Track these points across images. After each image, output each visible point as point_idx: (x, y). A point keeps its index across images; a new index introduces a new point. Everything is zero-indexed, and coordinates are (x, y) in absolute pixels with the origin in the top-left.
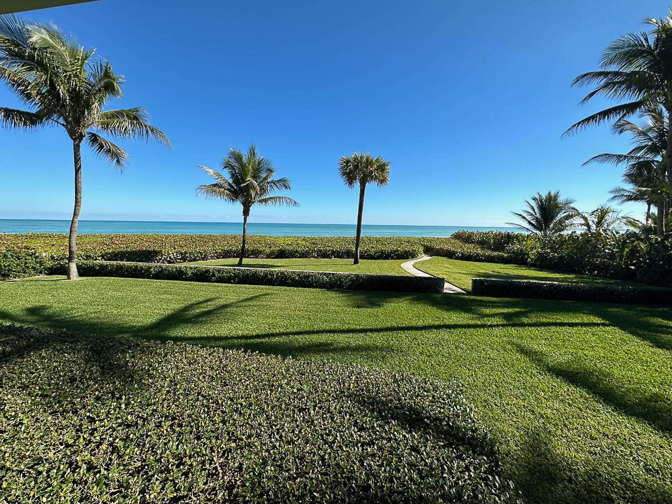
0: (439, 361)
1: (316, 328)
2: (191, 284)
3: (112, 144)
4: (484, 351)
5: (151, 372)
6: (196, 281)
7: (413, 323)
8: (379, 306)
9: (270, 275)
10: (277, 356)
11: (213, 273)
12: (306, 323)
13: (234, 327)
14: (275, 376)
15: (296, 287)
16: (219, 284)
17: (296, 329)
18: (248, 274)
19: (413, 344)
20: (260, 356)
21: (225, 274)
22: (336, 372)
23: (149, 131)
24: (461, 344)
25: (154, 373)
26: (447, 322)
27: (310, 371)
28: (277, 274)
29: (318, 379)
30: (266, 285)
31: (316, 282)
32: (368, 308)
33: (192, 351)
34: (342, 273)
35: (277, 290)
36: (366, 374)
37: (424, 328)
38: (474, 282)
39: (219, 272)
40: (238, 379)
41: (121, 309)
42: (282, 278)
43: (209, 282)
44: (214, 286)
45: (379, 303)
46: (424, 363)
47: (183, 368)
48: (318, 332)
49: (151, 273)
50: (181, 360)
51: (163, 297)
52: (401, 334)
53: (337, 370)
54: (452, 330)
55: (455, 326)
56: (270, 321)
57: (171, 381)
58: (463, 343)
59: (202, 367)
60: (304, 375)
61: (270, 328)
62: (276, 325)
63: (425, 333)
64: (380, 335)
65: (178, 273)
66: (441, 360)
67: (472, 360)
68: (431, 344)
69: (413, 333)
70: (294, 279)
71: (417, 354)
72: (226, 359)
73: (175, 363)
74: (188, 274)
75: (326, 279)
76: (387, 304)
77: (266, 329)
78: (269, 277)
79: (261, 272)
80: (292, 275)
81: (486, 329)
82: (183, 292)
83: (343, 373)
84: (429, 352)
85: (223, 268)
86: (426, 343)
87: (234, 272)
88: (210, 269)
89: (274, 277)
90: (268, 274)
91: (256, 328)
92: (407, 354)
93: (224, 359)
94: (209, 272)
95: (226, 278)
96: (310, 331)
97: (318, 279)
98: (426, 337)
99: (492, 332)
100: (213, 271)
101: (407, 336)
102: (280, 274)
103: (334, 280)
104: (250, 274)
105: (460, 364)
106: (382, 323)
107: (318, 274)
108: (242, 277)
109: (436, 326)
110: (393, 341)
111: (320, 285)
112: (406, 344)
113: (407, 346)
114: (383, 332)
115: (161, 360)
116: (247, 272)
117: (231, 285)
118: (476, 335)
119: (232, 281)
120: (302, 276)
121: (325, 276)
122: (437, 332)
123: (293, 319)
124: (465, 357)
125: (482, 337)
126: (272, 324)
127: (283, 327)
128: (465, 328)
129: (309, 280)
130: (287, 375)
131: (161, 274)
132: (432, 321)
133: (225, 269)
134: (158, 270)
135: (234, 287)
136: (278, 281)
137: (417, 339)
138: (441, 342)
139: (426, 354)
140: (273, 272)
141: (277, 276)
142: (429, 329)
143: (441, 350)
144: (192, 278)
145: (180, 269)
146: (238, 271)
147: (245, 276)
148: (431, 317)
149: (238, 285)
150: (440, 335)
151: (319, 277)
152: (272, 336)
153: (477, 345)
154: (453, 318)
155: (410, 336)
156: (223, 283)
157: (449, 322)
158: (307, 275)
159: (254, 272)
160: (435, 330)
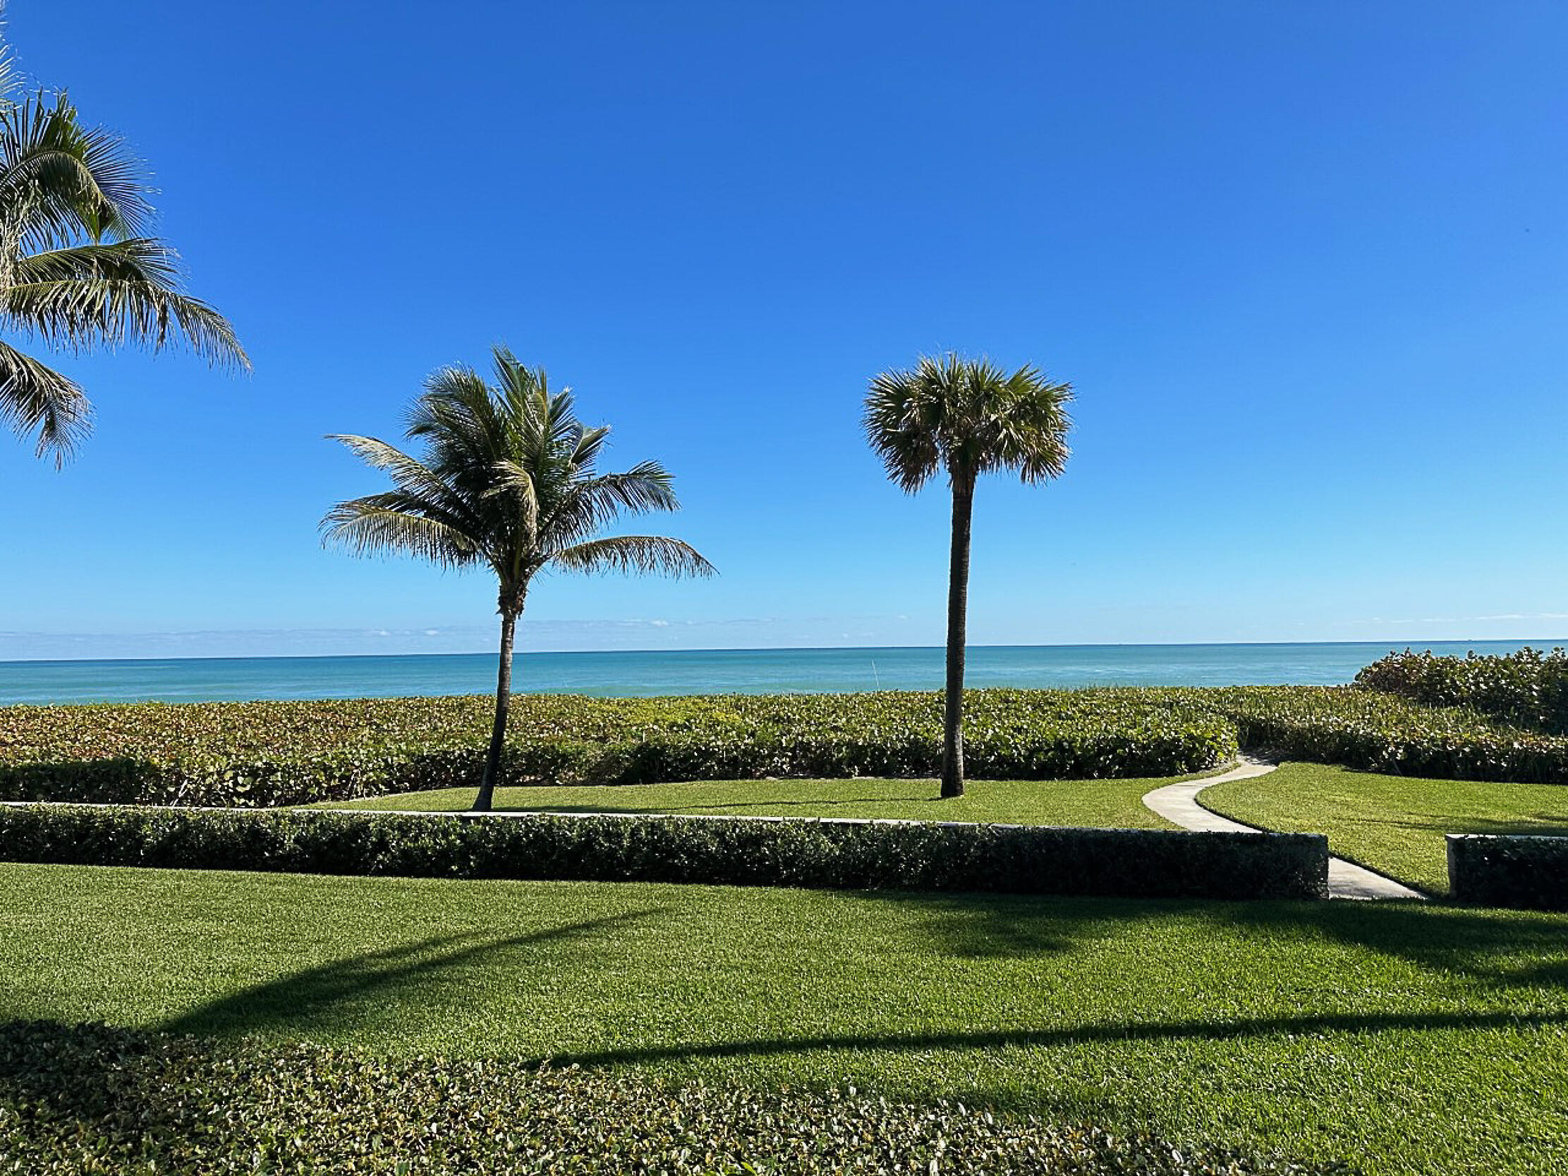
0: (1307, 1149)
1: (795, 1029)
2: (293, 882)
3: (40, 367)
4: (1500, 1110)
6: (315, 871)
7: (1198, 1010)
8: (1053, 948)
9: (608, 835)
11: (382, 836)
12: (753, 1015)
13: (471, 1031)
14: (645, 1135)
15: (710, 882)
16: (404, 880)
17: (712, 1035)
18: (518, 838)
19: (1195, 1086)
20: (588, 1079)
21: (426, 841)
22: (876, 1127)
23: (171, 314)
24: (1403, 1088)
25: (210, 1129)
26: (1342, 1007)
27: (776, 1122)
28: (634, 833)
29: (806, 1148)
30: (588, 878)
31: (789, 863)
32: (1006, 956)
34: (894, 822)
35: (632, 896)
36: (988, 1134)
37: (1245, 1028)
38: (1457, 848)
39: (404, 834)
40: (510, 1145)
41: (39, 970)
42: (654, 846)
43: (364, 872)
44: (385, 888)
45: (1051, 938)
49: (140, 842)
50: (300, 1091)
51: (191, 926)
52: (1144, 1048)
54: (1364, 1034)
55: (1377, 1022)
56: (609, 1006)
57: (272, 1155)
58: (1409, 1082)
59: (378, 1113)
60: (755, 1134)
61: (609, 1033)
62: (634, 1022)
63: (1249, 1050)
64: (1056, 1053)
65: (245, 842)
66: (1318, 1145)
67: (1450, 1145)
68: (1271, 1086)
69: (1194, 1048)
70: (699, 853)
71: (1212, 1125)
72: (461, 1089)
73: (282, 1102)
74: (282, 843)
75: (831, 850)
76: (1087, 942)
77: (594, 1036)
78: (603, 845)
79: (570, 826)
80: (694, 835)
81: (1510, 1031)
82: (264, 911)
83: (901, 1128)
84: (1263, 1116)
85: (420, 817)
86: (1249, 1081)
87: (461, 829)
88: (369, 822)
89: (621, 847)
90: (597, 832)
91: (556, 1032)
92: (1170, 1124)
93: (456, 1088)
94: (365, 833)
95: (431, 856)
96: (771, 1042)
97: (796, 847)
98: (1251, 1061)
99: (1536, 1040)
100: (380, 830)
101: (1171, 1057)
102: (647, 833)
103: (862, 852)
104: (526, 835)
105: (1394, 1161)
106: (1063, 1012)
107: (799, 827)
108: (494, 849)
109: (1292, 1021)
110: (1113, 1075)
111: (808, 873)
112: (1164, 1087)
113: (1171, 1093)
114: (1068, 1044)
115: (228, 1093)
116: (513, 827)
117: (448, 881)
118: (1468, 1054)
119: (454, 868)
120: (733, 839)
121: (826, 834)
122: (1297, 1042)
123: (699, 1001)
124: (1416, 1134)
125: (1491, 1060)
126: (618, 1016)
127: (662, 1030)
128: (1419, 1028)
129: (759, 852)
130: (691, 1133)
131: (180, 847)
132: (1276, 1001)
133: (429, 821)
134: (168, 830)
135: (463, 890)
136: (635, 863)
137: (1213, 1069)
138: (1316, 1080)
139: (1251, 1124)
140: (617, 825)
141: (633, 842)
142: (1265, 1033)
143: (1315, 1108)
144: (296, 861)
145: (255, 822)
146: (480, 827)
147: (508, 846)
148: (1270, 988)
149: (479, 882)
150: (1313, 1055)
151: (802, 842)
152: (620, 1061)
153: (1470, 1090)
154: (1368, 990)
155: (1181, 1059)
156: (418, 876)
157: (1351, 1006)
158: (753, 833)
159: (542, 825)
160: (1291, 1037)
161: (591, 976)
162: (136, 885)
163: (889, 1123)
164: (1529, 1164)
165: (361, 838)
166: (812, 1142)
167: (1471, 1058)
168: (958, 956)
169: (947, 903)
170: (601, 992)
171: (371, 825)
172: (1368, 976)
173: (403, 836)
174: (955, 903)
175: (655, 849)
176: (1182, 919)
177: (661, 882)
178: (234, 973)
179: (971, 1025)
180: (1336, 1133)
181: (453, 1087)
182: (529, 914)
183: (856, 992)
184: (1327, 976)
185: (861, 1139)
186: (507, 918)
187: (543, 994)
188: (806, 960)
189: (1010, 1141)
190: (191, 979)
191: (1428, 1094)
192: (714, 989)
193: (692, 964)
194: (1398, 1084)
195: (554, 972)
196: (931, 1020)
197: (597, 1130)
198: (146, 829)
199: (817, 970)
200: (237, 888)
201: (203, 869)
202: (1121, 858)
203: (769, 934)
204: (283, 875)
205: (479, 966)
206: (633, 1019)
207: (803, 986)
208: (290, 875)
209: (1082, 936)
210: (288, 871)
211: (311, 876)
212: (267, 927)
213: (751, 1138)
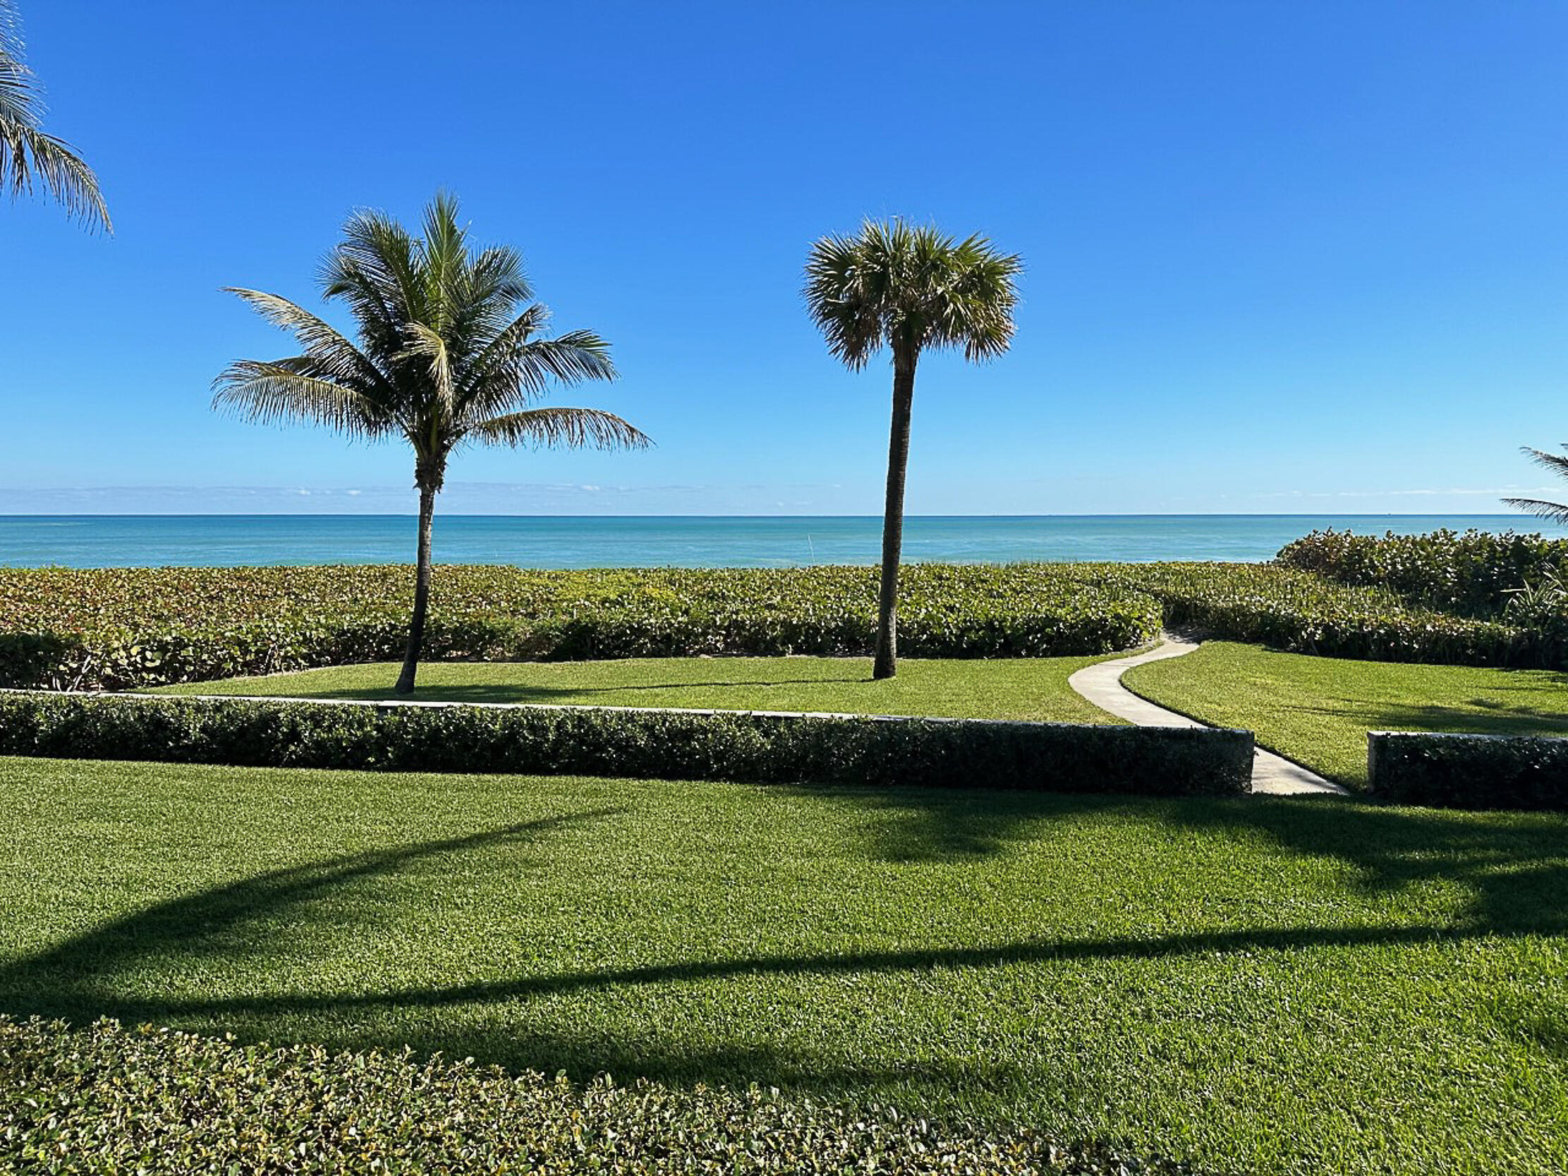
0: (1237, 1087)
1: (721, 949)
2: (198, 775)
4: (1424, 1038)
5: (28, 1152)
6: (222, 761)
7: (1125, 925)
8: (982, 851)
9: (532, 728)
10: (551, 1076)
11: (294, 725)
12: (677, 931)
13: (379, 953)
15: (639, 776)
16: (318, 773)
17: (633, 960)
18: (438, 730)
19: (1124, 1013)
20: (482, 1078)
21: (341, 731)
22: (799, 1142)
24: (1329, 1014)
25: (41, 1155)
26: (1269, 923)
27: (689, 1137)
28: (560, 726)
30: (511, 771)
31: (719, 757)
32: (936, 860)
33: (197, 1062)
34: (826, 716)
35: (558, 791)
36: (922, 1148)
37: (1172, 945)
38: (1379, 745)
39: (317, 724)
42: (581, 740)
43: (277, 763)
44: (298, 782)
45: (980, 840)
46: (1170, 1094)
47: (159, 1132)
48: (726, 969)
49: (33, 730)
50: (152, 1099)
51: (82, 828)
52: (1073, 970)
53: (803, 1132)
54: (1290, 953)
55: (1303, 937)
56: (527, 923)
58: (1335, 1007)
59: (238, 1129)
60: (665, 1153)
61: (525, 956)
62: (553, 942)
63: (1176, 968)
64: (984, 974)
65: (147, 731)
66: (1246, 1081)
67: (1377, 1081)
68: (1200, 1013)
69: (1124, 967)
70: (628, 746)
71: (1141, 1059)
72: (338, 1094)
73: (129, 1114)
74: (187, 733)
75: (762, 745)
76: (1015, 844)
77: (509, 959)
78: (527, 738)
79: (492, 719)
80: (622, 729)
81: (1431, 946)
82: (165, 810)
83: (828, 1143)
84: (1192, 1048)
85: (335, 707)
86: (1178, 1009)
87: (378, 719)
88: (279, 711)
89: (547, 740)
90: (521, 725)
91: (471, 955)
92: (1100, 1058)
93: (332, 1093)
94: (275, 723)
95: (346, 748)
96: (695, 965)
97: (727, 741)
98: (1180, 984)
99: (1456, 958)
100: (292, 720)
101: (1100, 979)
102: (574, 726)
103: (793, 746)
104: (446, 727)
105: (1322, 1099)
106: (992, 927)
107: (729, 722)
108: (413, 741)
109: (1220, 937)
110: (1042, 1000)
111: (739, 766)
112: (1094, 1014)
113: (1101, 1021)
114: (997, 965)
115: (68, 1101)
116: (432, 719)
117: (364, 774)
118: (1391, 974)
119: (372, 759)
120: (662, 732)
121: (757, 728)
122: (1224, 960)
123: (623, 915)
124: (1343, 1068)
125: (1414, 980)
126: (537, 935)
127: (582, 950)
128: (1343, 944)
129: (690, 746)
130: (594, 1155)
131: (77, 736)
132: (1204, 914)
133: (344, 711)
134: (62, 718)
135: (379, 785)
136: (562, 756)
137: (1142, 993)
138: (1245, 1005)
139: (1180, 1058)
140: (541, 718)
141: (560, 735)
142: (1193, 951)
143: (1243, 1039)
144: (203, 751)
145: (157, 710)
146: (397, 718)
147: (427, 738)
148: (1197, 898)
149: (397, 775)
150: (1240, 977)
151: (734, 737)
152: (535, 991)
153: (1395, 1016)
154: (1292, 900)
155: (1110, 982)
156: (333, 768)
157: (1277, 919)
158: (683, 728)
159: (463, 717)
160: (1218, 954)
161: (511, 887)
162: (28, 779)
163: (814, 1136)
164: (1453, 1100)
165: (271, 729)
166: (728, 1165)
167: (1394, 978)
168: (887, 861)
169: (878, 799)
170: (520, 906)
171: (281, 715)
172: (1293, 884)
173: (316, 727)
174: (885, 800)
175: (582, 742)
176: (1109, 819)
177: (588, 775)
178: (127, 885)
179: (899, 942)
180: (1264, 1067)
181: (328, 1091)
182: (449, 812)
183: (784, 905)
184: (1252, 885)
185: (783, 1158)
186: (422, 818)
187: (459, 909)
188: (734, 866)
189: (945, 1158)
190: (80, 893)
191: (1354, 1021)
192: (638, 901)
193: (616, 871)
194: (1325, 1009)
195: (471, 883)
196: (858, 936)
197: (488, 1152)
198: (38, 717)
199: (745, 878)
200: (137, 783)
201: (103, 759)
202: (1050, 754)
203: (697, 837)
204: (188, 766)
205: (392, 875)
206: (552, 938)
207: (729, 897)
208: (195, 766)
209: (1010, 837)
210: (194, 762)
211: (218, 768)
212: (166, 830)
213: (661, 1161)
